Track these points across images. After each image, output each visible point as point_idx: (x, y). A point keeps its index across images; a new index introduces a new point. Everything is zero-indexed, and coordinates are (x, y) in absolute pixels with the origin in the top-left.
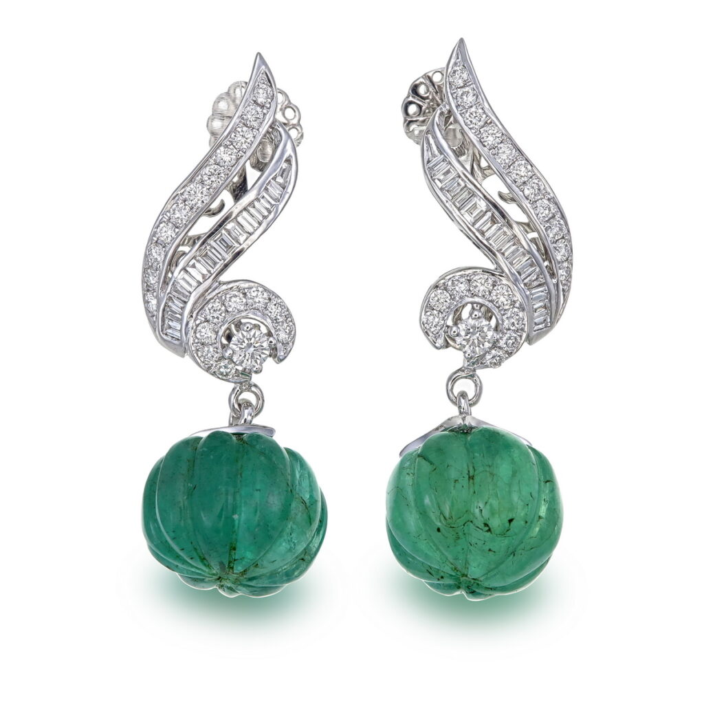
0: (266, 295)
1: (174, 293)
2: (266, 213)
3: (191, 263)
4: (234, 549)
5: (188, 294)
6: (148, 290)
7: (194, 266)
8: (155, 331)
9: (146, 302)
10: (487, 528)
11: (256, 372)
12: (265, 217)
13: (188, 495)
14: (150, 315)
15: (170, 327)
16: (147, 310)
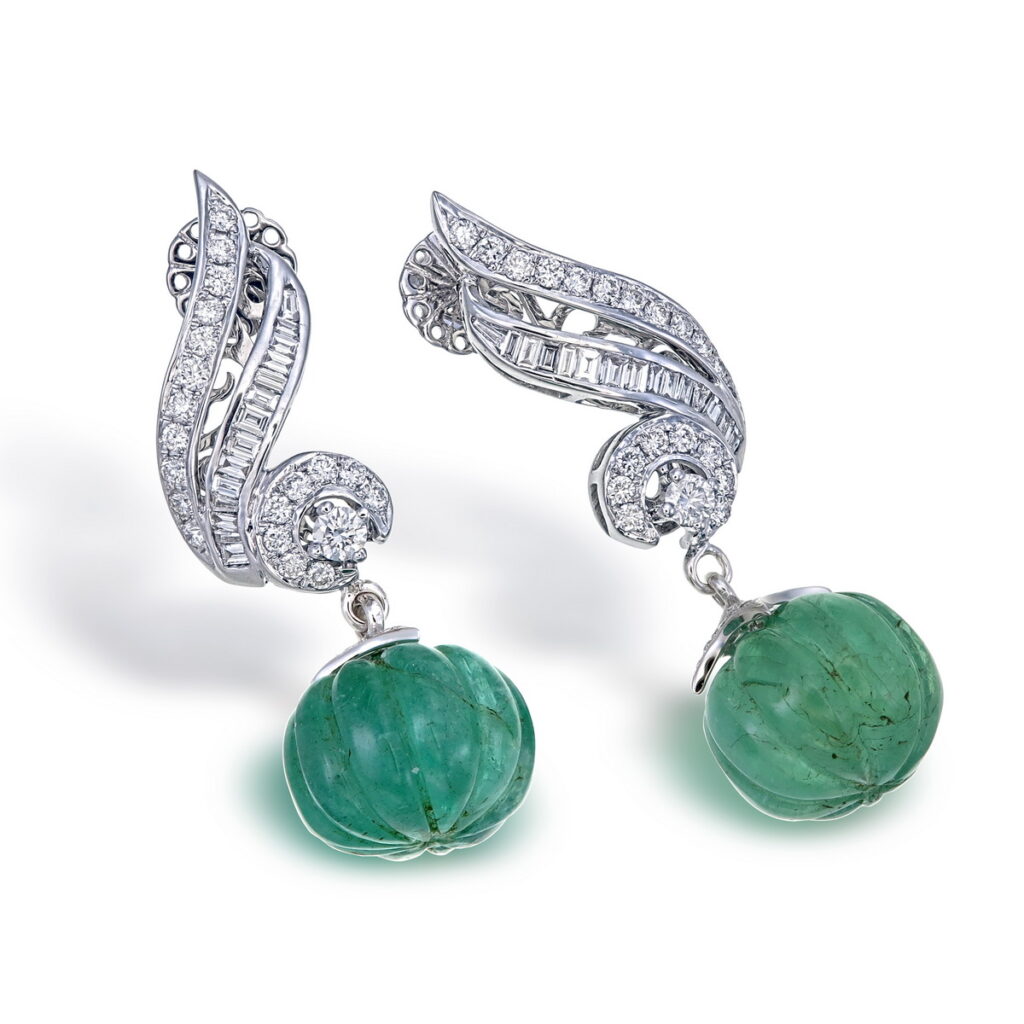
0: (332, 462)
1: (217, 509)
2: (289, 361)
3: (222, 463)
4: (430, 808)
5: (234, 501)
6: (184, 522)
7: (227, 464)
8: (214, 568)
9: (188, 538)
10: (886, 721)
11: (361, 560)
12: (289, 367)
13: (345, 766)
14: (199, 552)
15: (230, 554)
16: (193, 548)
